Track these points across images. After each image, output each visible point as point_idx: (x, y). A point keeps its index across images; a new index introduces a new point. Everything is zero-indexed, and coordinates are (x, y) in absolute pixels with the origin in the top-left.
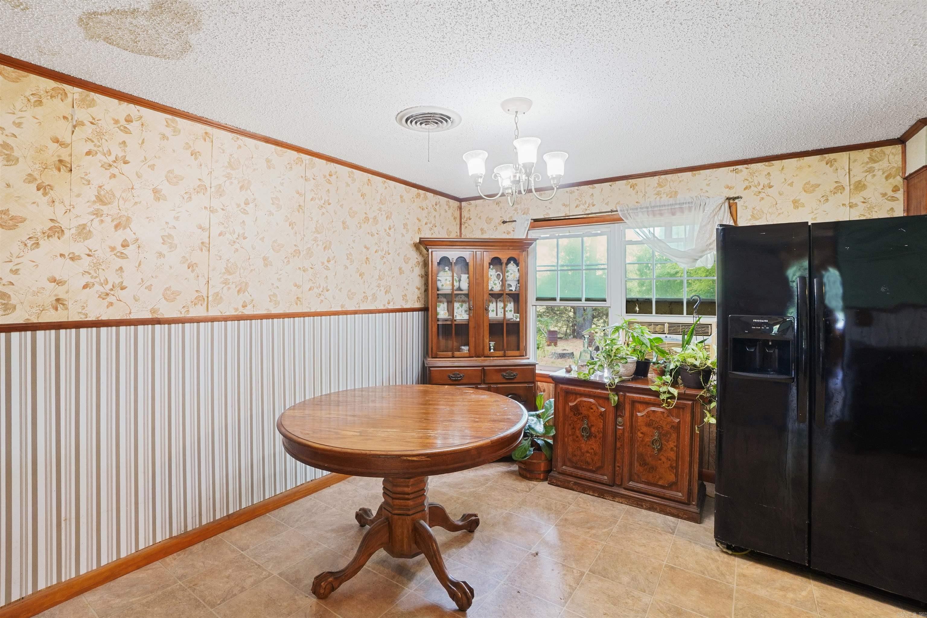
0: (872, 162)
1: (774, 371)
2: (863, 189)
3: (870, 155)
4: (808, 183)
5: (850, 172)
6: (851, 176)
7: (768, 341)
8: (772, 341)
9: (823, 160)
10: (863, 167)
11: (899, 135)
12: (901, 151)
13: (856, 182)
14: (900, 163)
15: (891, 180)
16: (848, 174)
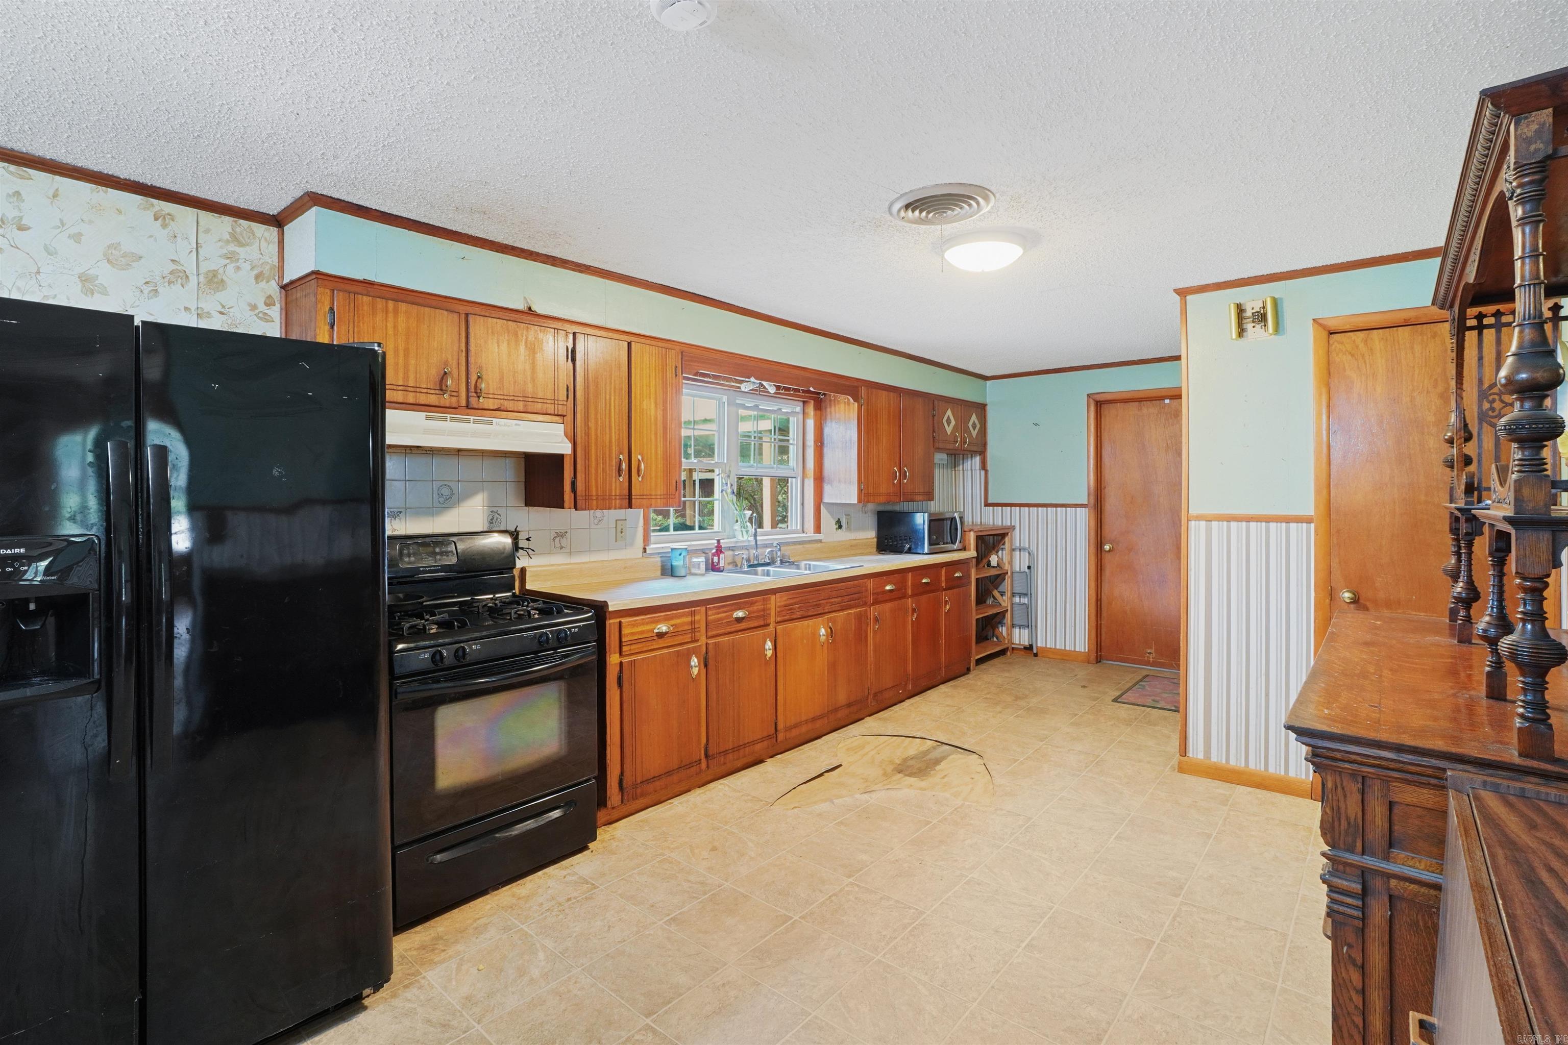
0: (236, 243)
1: (43, 673)
2: (220, 288)
3: (233, 230)
4: (115, 246)
5: (199, 249)
6: (201, 258)
7: (27, 601)
8: (38, 600)
9: (148, 209)
10: (221, 247)
11: (276, 209)
12: (276, 240)
13: (209, 271)
14: (275, 260)
15: (263, 284)
16: (194, 250)
